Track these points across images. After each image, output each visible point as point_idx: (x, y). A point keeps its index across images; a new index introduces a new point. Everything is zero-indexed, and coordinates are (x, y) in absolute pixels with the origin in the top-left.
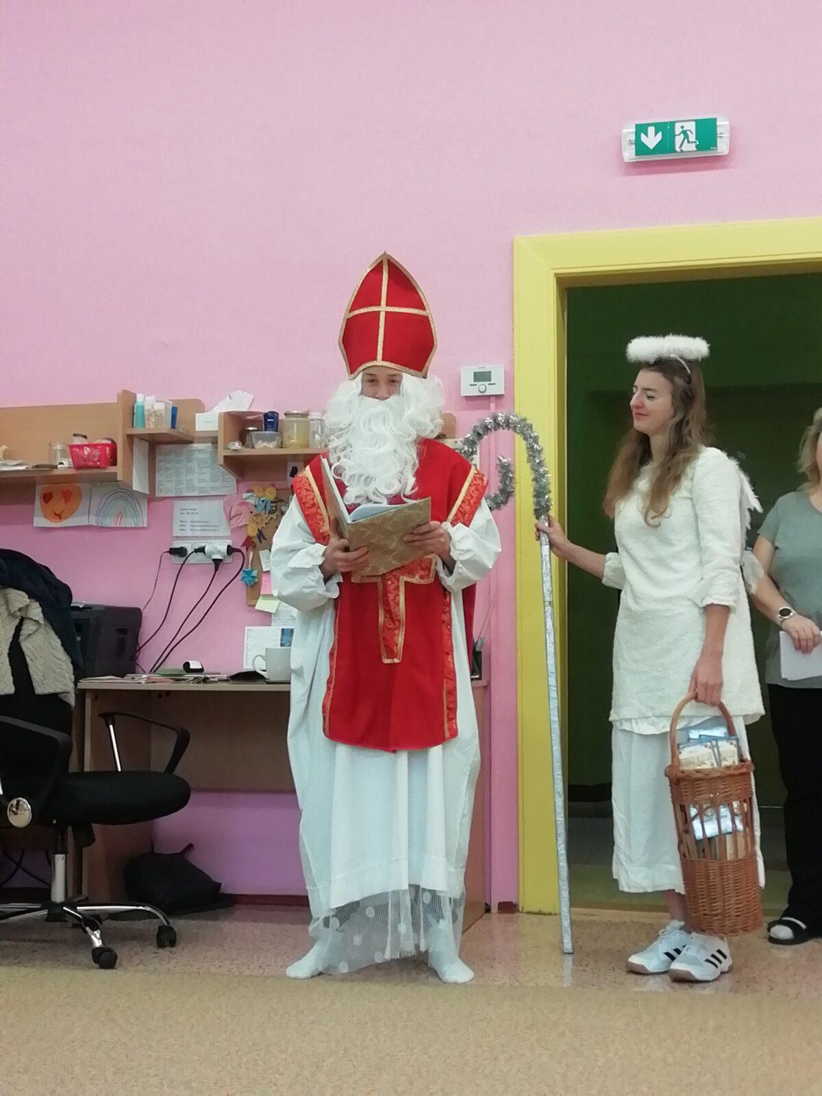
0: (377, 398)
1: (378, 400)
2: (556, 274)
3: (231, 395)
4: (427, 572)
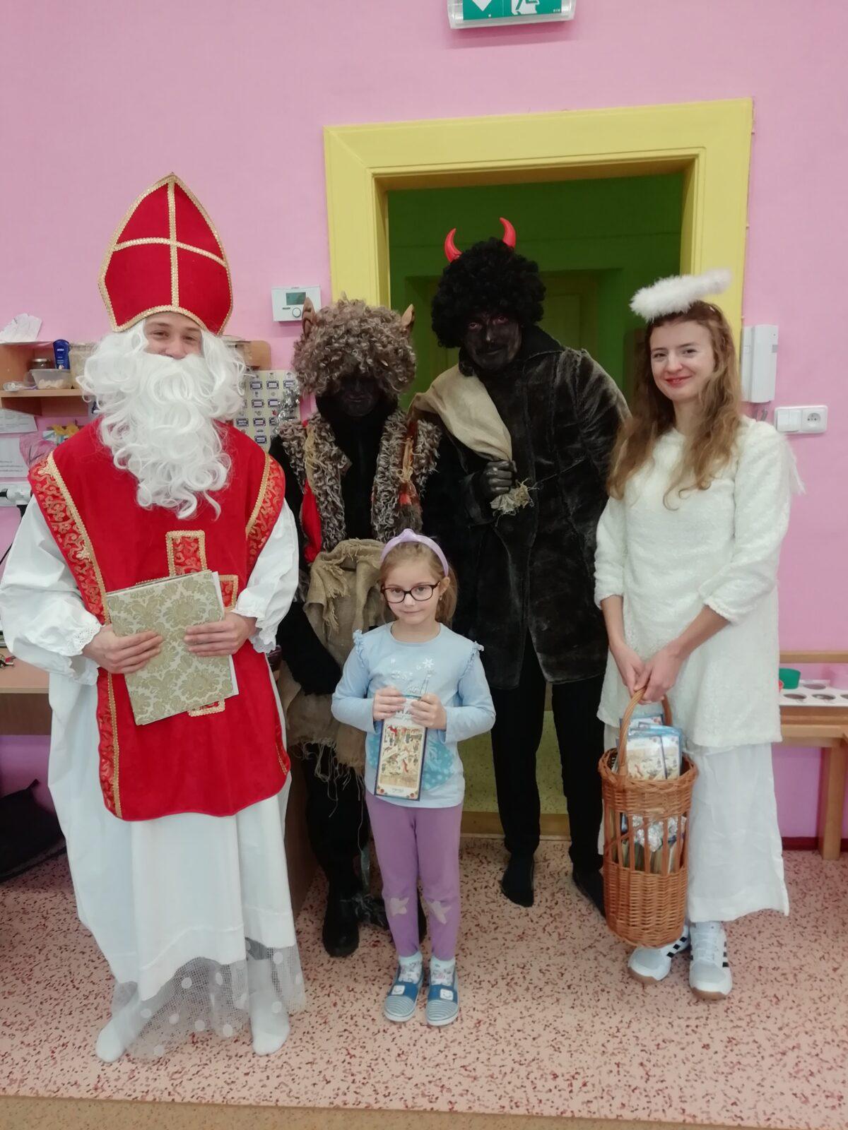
2: (374, 175)
3: (17, 318)
4: (229, 598)
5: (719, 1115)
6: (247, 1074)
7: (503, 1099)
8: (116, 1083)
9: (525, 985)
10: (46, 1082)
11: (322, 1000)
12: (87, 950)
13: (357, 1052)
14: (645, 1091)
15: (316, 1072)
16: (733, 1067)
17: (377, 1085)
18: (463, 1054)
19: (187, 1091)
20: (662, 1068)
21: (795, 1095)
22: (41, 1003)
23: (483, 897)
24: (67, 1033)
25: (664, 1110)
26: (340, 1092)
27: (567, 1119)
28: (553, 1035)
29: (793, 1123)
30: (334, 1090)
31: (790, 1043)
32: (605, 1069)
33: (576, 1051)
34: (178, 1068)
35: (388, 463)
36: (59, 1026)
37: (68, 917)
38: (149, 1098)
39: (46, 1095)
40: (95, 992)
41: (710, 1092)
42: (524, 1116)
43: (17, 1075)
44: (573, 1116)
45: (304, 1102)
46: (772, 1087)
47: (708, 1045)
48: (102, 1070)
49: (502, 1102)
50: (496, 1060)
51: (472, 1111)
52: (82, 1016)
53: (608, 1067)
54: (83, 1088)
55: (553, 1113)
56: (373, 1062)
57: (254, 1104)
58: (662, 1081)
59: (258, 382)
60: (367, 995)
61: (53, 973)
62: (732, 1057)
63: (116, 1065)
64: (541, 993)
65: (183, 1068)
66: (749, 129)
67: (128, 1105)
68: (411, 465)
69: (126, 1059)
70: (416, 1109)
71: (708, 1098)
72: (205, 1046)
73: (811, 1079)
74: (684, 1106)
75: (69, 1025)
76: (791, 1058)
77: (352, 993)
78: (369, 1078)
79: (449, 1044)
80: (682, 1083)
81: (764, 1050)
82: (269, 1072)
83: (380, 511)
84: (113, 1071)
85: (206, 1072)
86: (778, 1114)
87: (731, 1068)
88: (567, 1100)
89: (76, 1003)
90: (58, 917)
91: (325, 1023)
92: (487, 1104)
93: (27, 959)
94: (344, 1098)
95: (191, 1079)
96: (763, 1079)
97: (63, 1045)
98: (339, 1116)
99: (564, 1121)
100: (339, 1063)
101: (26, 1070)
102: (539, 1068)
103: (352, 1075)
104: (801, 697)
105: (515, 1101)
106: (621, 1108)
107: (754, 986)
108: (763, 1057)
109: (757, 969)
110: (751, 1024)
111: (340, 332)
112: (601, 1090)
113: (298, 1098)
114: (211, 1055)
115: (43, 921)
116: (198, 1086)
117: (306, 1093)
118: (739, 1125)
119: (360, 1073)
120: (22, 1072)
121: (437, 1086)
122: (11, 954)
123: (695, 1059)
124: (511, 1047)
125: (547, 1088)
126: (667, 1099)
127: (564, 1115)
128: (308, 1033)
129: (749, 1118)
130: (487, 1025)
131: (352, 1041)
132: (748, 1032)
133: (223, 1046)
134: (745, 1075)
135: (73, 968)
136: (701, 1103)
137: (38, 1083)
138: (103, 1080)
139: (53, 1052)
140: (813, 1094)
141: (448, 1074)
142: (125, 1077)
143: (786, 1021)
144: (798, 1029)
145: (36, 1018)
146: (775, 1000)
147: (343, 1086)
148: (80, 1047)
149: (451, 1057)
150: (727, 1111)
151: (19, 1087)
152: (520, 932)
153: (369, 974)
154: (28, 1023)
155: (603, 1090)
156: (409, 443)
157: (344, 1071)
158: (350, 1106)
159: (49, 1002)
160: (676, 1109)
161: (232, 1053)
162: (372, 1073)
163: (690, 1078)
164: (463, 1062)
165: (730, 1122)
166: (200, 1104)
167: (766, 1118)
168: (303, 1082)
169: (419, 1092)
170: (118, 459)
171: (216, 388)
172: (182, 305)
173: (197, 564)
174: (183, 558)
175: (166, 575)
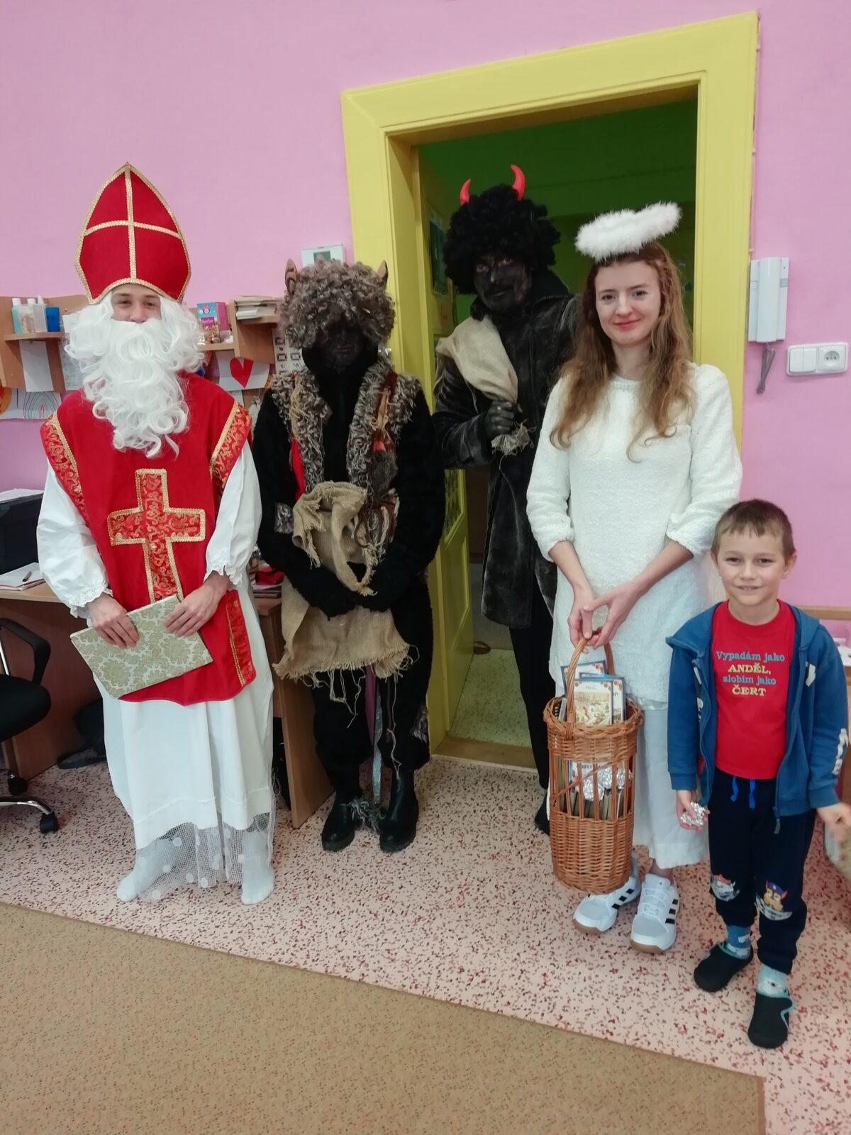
0: (134, 321)
2: (387, 133)
4: (196, 529)
5: (592, 1027)
6: (218, 927)
7: (407, 979)
8: (121, 917)
9: (474, 896)
10: (76, 908)
11: (301, 882)
13: (308, 926)
14: (535, 996)
15: (270, 934)
16: (631, 992)
17: (311, 952)
18: (393, 941)
19: (168, 931)
20: (562, 981)
21: (676, 1025)
22: (96, 852)
23: (478, 820)
24: (104, 876)
25: (543, 1014)
26: (281, 952)
27: (453, 1004)
28: (478, 939)
29: (659, 1048)
30: (276, 949)
32: (510, 973)
33: (491, 955)
34: (170, 914)
35: (364, 411)
36: (101, 870)
38: (140, 931)
39: (72, 916)
41: (595, 1007)
42: (416, 995)
43: (58, 900)
44: (460, 1004)
45: (249, 954)
46: (658, 1014)
47: (617, 970)
48: (117, 906)
49: (405, 983)
50: (418, 950)
51: (376, 984)
52: (119, 866)
53: (513, 972)
54: (99, 916)
55: (444, 998)
56: (317, 934)
57: (212, 949)
58: (555, 992)
60: (338, 884)
61: (112, 832)
62: (634, 984)
63: (127, 904)
64: (487, 904)
65: (173, 915)
66: (754, 45)
67: (123, 934)
68: (388, 414)
69: (136, 900)
70: (333, 974)
71: (591, 1012)
72: (197, 901)
74: (563, 1014)
75: (107, 870)
77: (327, 880)
78: (308, 946)
79: (386, 931)
80: (573, 996)
82: (234, 928)
83: (353, 457)
84: (124, 908)
85: (188, 920)
87: (627, 992)
88: (461, 990)
89: (119, 856)
91: (295, 899)
92: (392, 981)
94: (281, 956)
95: (175, 923)
96: (651, 1008)
97: (97, 884)
98: (269, 969)
99: (450, 1005)
100: (290, 931)
101: (66, 897)
102: (452, 962)
103: (296, 941)
105: (417, 983)
106: (505, 1005)
108: (664, 989)
111: (324, 285)
112: (495, 988)
113: (246, 950)
114: (198, 909)
116: (178, 929)
117: (254, 948)
118: (606, 1038)
119: (303, 940)
120: (62, 898)
121: (358, 960)
122: (90, 814)
123: (597, 979)
124: (437, 942)
125: (449, 978)
126: (551, 1006)
127: (452, 1001)
128: (278, 904)
129: (619, 1035)
130: (426, 921)
131: (309, 916)
133: (209, 904)
134: (637, 1000)
136: (581, 1015)
137: (70, 908)
138: (114, 913)
139: (89, 888)
140: (695, 1027)
141: (371, 953)
142: (130, 914)
145: (87, 862)
147: (285, 948)
148: (108, 888)
149: (382, 940)
151: (56, 908)
152: (494, 852)
153: (348, 868)
154: (80, 865)
155: (498, 989)
156: (386, 393)
157: (291, 937)
158: (282, 963)
159: (101, 852)
160: (555, 1015)
161: (214, 910)
162: (312, 942)
163: (583, 994)
164: (390, 947)
165: (599, 1035)
166: (174, 942)
167: (636, 1038)
168: (256, 940)
169: (342, 962)
170: (98, 411)
171: (172, 345)
172: (139, 276)
173: (158, 497)
174: (146, 492)
175: (136, 506)
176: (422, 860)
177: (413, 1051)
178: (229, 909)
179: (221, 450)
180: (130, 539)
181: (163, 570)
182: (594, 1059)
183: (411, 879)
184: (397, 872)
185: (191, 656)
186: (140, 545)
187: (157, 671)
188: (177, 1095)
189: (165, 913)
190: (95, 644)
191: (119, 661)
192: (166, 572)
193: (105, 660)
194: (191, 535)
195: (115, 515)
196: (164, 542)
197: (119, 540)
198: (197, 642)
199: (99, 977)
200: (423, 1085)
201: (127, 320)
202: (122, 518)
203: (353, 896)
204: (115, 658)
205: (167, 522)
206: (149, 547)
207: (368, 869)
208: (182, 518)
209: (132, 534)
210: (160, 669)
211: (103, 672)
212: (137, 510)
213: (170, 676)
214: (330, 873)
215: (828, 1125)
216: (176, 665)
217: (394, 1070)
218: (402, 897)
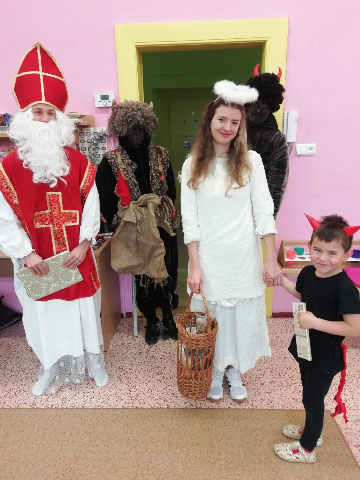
0: (43, 122)
1: (44, 123)
2: (136, 46)
4: (75, 219)
5: (265, 406)
6: (91, 398)
7: (187, 403)
8: (41, 403)
10: (14, 403)
11: (119, 373)
12: (27, 358)
13: (133, 390)
15: (117, 397)
16: (272, 390)
17: (140, 401)
18: (173, 389)
19: (68, 404)
21: (293, 399)
22: (10, 377)
24: (21, 387)
25: (245, 405)
27: (211, 409)
29: (292, 408)
30: (124, 402)
31: (293, 382)
34: (65, 397)
36: (18, 384)
37: (19, 347)
38: (54, 407)
39: (14, 407)
40: (31, 372)
41: (262, 399)
42: (195, 408)
44: (212, 408)
45: (113, 406)
46: (285, 396)
47: (263, 384)
48: (35, 398)
49: (186, 405)
51: (175, 408)
52: (26, 381)
54: (28, 405)
56: (139, 393)
57: (94, 408)
59: (90, 132)
60: (137, 371)
61: (14, 366)
62: (272, 387)
63: (41, 397)
65: (66, 397)
66: (288, 30)
67: (46, 410)
68: (162, 165)
69: (44, 395)
70: (155, 407)
71: (262, 400)
72: (75, 389)
73: (299, 393)
74: (253, 403)
75: (21, 384)
76: (293, 387)
77: (131, 370)
78: (137, 398)
80: (253, 396)
81: (283, 384)
82: (99, 397)
84: (40, 399)
85: (75, 398)
86: (286, 405)
89: (24, 377)
90: (14, 347)
91: (121, 380)
92: (181, 405)
93: (3, 362)
94: (128, 405)
95: (70, 401)
96: (282, 394)
97: (19, 391)
98: (126, 411)
99: (209, 409)
100: (126, 394)
103: (131, 397)
104: (304, 258)
105: (191, 404)
106: (230, 405)
107: (282, 364)
108: (283, 387)
109: (283, 358)
110: (280, 376)
113: (111, 405)
114: (77, 392)
115: (9, 348)
116: (72, 403)
117: (114, 404)
118: (272, 409)
119: (134, 396)
120: (4, 400)
121: (162, 400)
123: (258, 388)
127: (209, 408)
128: (114, 384)
129: (276, 406)
131: (131, 386)
132: (278, 379)
133: (81, 390)
134: (276, 393)
135: (22, 364)
136: (260, 402)
137: (11, 404)
138: (36, 402)
139: (16, 393)
140: (299, 398)
141: (167, 396)
142: (44, 401)
143: (292, 375)
144: (297, 377)
145: (8, 381)
146: (289, 368)
147: (128, 401)
148: (26, 391)
149: (168, 390)
150: (268, 404)
151: (3, 405)
153: (138, 364)
154: (5, 384)
155: (224, 400)
156: (159, 156)
157: (128, 396)
158: (130, 407)
159: (13, 376)
160: (250, 404)
161: (86, 392)
162: (139, 397)
163: (256, 395)
164: (173, 392)
165: (269, 408)
166: (73, 408)
167: (282, 406)
168: (112, 400)
169: (156, 402)
170: (25, 164)
171: (62, 134)
172: (46, 100)
173: (58, 205)
174: (52, 203)
175: (47, 209)
176: (168, 356)
177: (204, 430)
178: (92, 390)
179: (85, 183)
180: (44, 225)
181: (61, 239)
182: (272, 417)
183: (167, 364)
184: (160, 362)
185: (73, 278)
186: (49, 228)
187: (57, 286)
188: (113, 471)
189: (62, 397)
190: (27, 275)
191: (38, 283)
192: (62, 240)
193: (32, 283)
194: (73, 222)
195: (36, 214)
196: (61, 226)
197: (38, 225)
198: (77, 272)
199: (45, 431)
200: (215, 442)
201: (39, 121)
202: (40, 215)
203: (146, 375)
204: (36, 282)
205: (62, 217)
206: (53, 229)
207: (146, 363)
208: (69, 214)
209: (45, 223)
210: (58, 285)
211: (30, 289)
212: (47, 211)
213: (63, 288)
214: (131, 367)
215: (357, 421)
216: (66, 283)
217: (201, 439)
218: (167, 372)
